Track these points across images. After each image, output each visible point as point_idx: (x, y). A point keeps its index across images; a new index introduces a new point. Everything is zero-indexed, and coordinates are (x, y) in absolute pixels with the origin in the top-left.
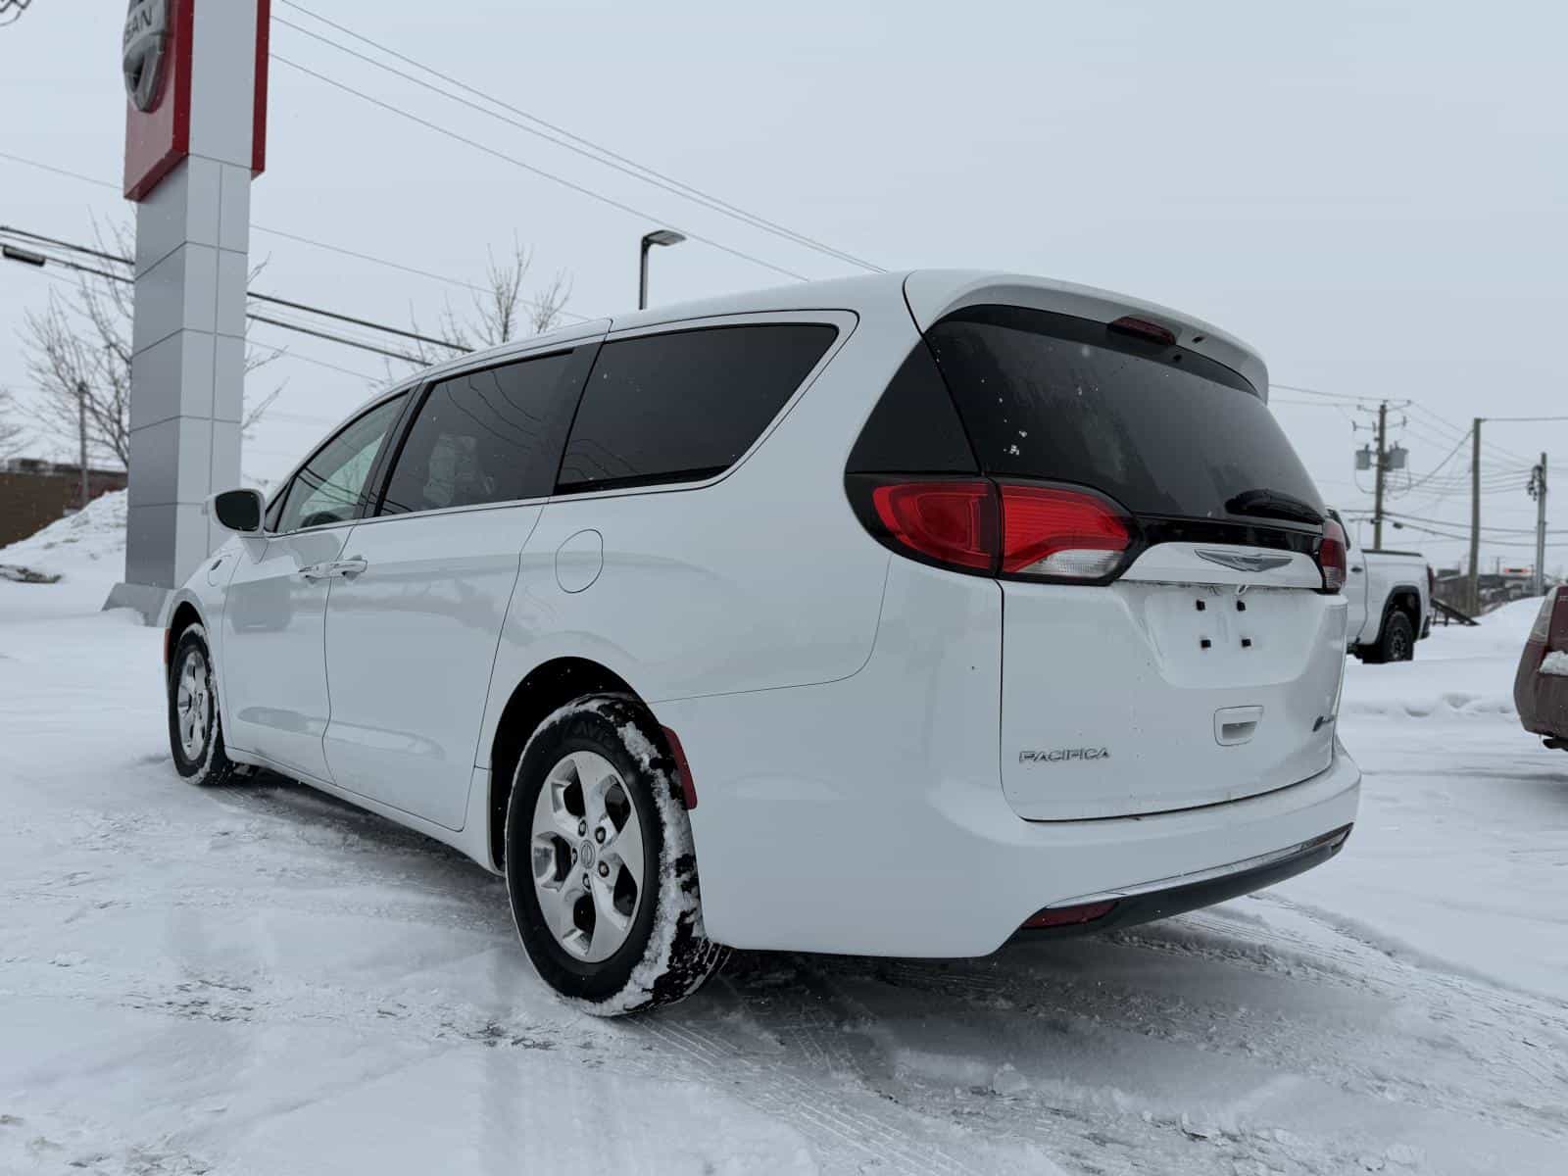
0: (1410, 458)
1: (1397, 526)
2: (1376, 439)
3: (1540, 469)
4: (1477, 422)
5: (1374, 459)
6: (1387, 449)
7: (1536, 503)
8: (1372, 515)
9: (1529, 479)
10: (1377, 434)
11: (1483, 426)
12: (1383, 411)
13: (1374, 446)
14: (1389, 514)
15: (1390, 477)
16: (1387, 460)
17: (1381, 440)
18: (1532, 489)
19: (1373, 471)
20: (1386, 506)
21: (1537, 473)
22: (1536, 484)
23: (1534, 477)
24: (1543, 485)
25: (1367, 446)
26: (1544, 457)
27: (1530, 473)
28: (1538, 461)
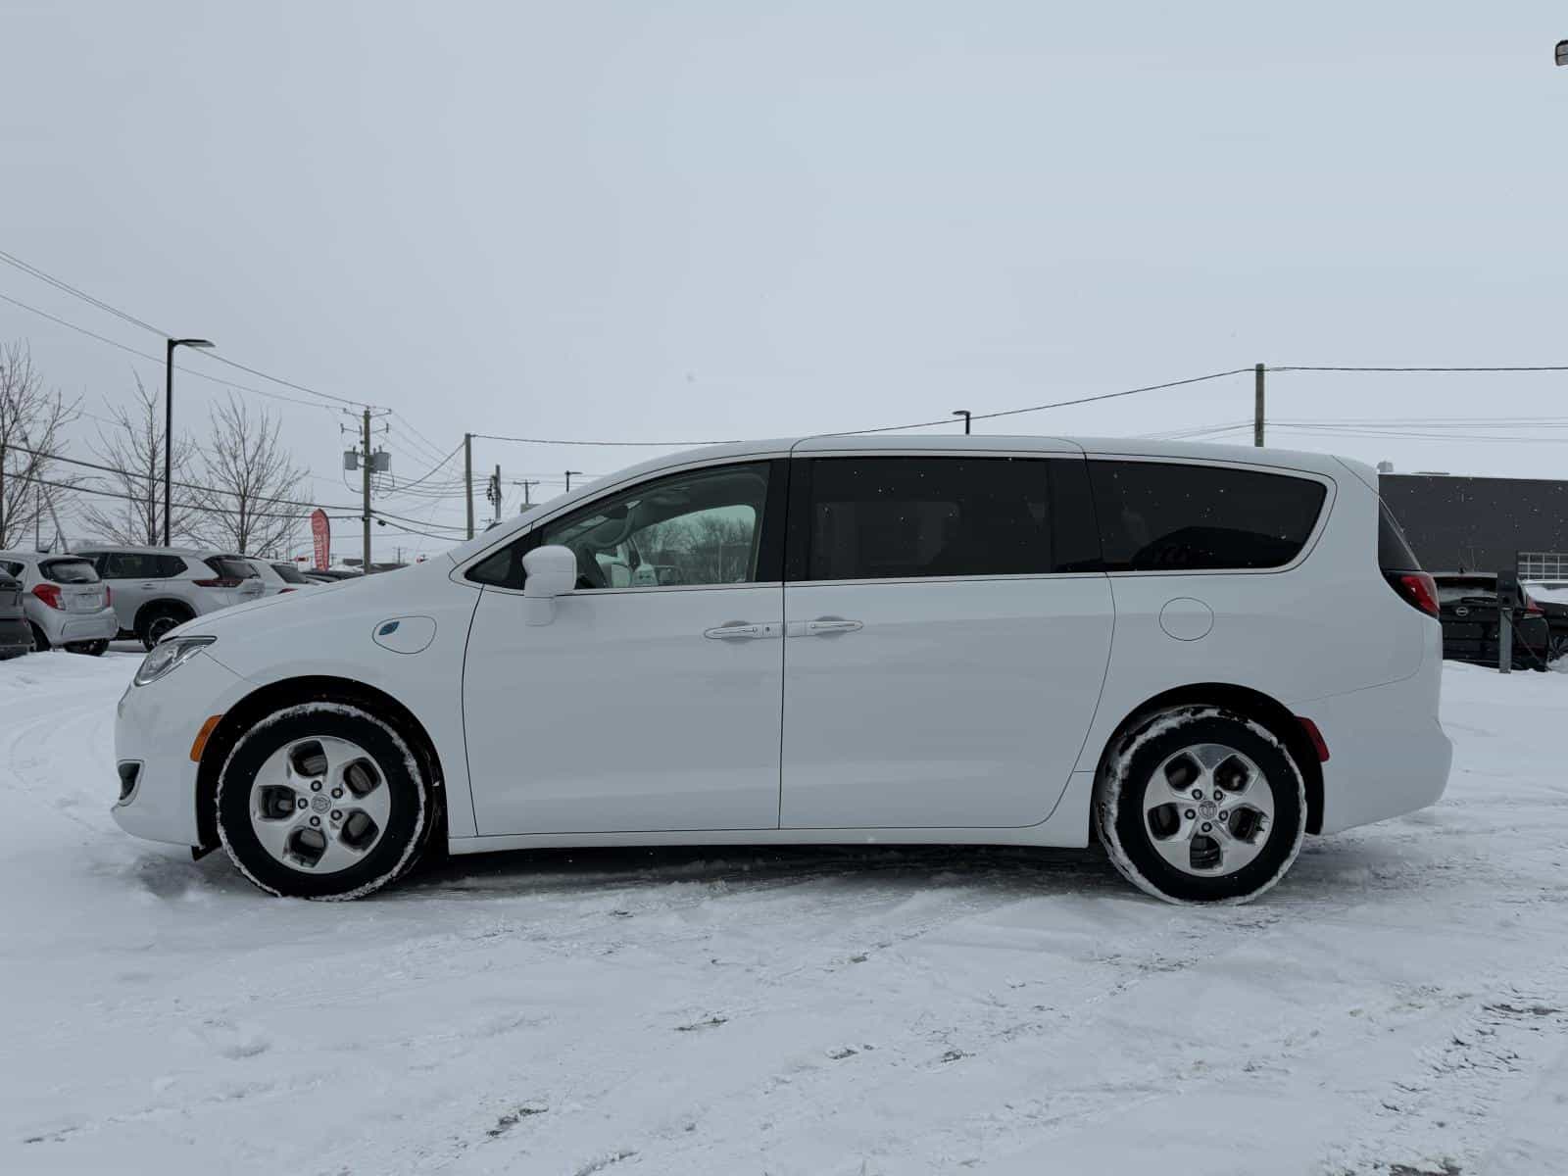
0: (393, 462)
1: (382, 523)
2: (361, 442)
3: (496, 479)
4: (468, 437)
5: (361, 461)
6: (372, 452)
7: (494, 507)
8: (362, 513)
9: (488, 487)
10: (363, 438)
11: (472, 439)
12: (367, 417)
13: (360, 448)
14: (375, 512)
15: (375, 477)
16: (373, 462)
17: (366, 442)
18: (490, 495)
19: (361, 472)
20: (373, 506)
21: (493, 482)
22: (493, 491)
23: (491, 485)
24: (498, 492)
25: (354, 449)
26: (498, 468)
27: (488, 482)
28: (494, 473)
